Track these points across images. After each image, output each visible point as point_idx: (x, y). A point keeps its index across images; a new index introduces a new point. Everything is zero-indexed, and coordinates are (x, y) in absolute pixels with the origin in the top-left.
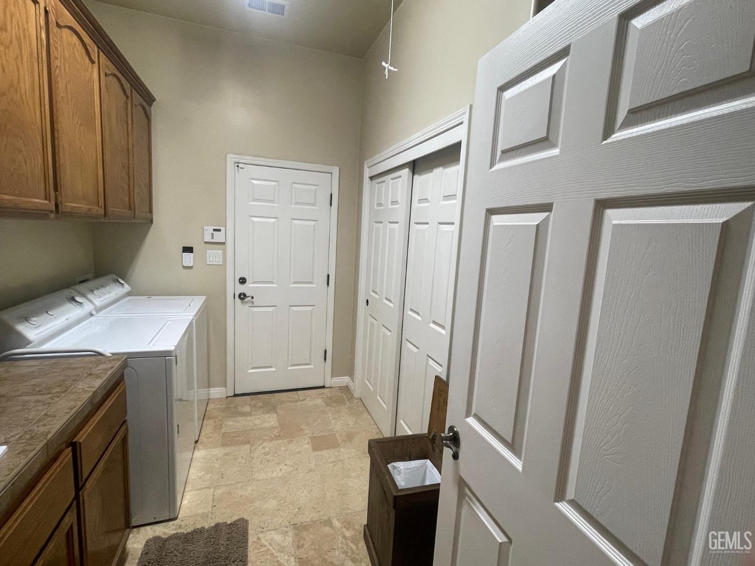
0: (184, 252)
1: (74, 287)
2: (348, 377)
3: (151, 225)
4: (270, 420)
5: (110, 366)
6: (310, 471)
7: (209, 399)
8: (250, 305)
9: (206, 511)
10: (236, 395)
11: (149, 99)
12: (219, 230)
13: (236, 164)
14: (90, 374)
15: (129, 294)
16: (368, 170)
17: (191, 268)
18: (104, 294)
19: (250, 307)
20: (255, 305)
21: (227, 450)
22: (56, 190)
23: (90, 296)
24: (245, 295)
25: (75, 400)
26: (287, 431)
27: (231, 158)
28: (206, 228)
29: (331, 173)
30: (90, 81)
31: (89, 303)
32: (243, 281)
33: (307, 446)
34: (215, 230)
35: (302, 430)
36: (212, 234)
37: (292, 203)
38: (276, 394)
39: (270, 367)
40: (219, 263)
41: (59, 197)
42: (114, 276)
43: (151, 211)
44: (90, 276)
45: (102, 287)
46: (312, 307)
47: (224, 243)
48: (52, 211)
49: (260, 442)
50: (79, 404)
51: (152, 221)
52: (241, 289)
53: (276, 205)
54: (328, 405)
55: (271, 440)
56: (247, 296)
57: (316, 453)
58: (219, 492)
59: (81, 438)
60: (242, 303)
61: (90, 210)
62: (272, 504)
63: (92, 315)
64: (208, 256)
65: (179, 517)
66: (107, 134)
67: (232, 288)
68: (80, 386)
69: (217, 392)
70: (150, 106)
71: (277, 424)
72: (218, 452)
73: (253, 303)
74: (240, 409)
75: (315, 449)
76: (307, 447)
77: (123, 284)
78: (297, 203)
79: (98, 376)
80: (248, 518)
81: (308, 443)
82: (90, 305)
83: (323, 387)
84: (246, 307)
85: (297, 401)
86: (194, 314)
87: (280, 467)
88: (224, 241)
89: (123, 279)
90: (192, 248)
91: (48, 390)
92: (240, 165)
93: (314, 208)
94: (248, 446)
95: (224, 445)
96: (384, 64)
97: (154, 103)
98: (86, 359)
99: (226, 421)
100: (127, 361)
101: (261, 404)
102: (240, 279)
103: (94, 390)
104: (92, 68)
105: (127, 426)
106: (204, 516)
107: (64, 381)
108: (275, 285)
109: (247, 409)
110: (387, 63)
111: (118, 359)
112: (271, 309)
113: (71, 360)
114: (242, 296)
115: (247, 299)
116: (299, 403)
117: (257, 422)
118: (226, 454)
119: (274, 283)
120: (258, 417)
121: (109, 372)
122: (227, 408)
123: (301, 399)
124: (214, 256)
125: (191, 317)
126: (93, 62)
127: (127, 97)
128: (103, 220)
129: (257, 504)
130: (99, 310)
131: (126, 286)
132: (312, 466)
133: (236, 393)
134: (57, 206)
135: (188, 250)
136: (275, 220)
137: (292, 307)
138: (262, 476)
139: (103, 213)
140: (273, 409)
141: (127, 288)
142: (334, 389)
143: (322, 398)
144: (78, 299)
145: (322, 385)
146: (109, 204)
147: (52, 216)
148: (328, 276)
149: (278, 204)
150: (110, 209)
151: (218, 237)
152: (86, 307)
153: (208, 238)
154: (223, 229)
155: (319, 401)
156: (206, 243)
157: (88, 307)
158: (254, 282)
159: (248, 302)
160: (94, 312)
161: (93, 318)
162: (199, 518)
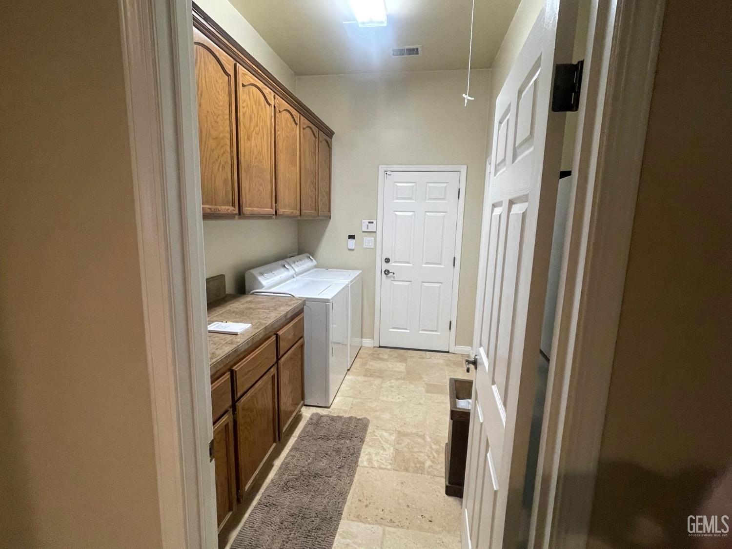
0: (349, 239)
1: (285, 260)
2: (470, 347)
3: (329, 220)
4: (400, 367)
5: (296, 302)
6: (419, 404)
7: (361, 346)
8: (392, 279)
9: (346, 409)
10: (380, 347)
11: (330, 134)
12: (372, 223)
13: (386, 172)
14: (287, 305)
15: (316, 267)
16: (489, 166)
17: (353, 250)
18: (301, 265)
19: (392, 280)
20: (396, 279)
21: (366, 379)
22: (276, 203)
23: (293, 265)
24: (388, 271)
25: (278, 314)
26: (411, 376)
27: (382, 168)
28: (363, 221)
29: (460, 172)
30: (295, 136)
31: (292, 269)
32: (387, 260)
33: (423, 388)
34: (369, 222)
35: (422, 378)
36: (368, 225)
37: (426, 199)
38: (409, 351)
39: (406, 329)
40: (371, 247)
41: (277, 207)
42: (308, 255)
43: (329, 211)
44: (296, 253)
45: (300, 260)
46: (440, 284)
47: (375, 232)
48: (274, 215)
49: (390, 379)
50: (280, 315)
51: (330, 218)
52: (386, 266)
53: (414, 201)
54: (447, 365)
55: (397, 379)
56: (390, 272)
57: (427, 394)
58: (356, 401)
59: (280, 333)
60: (387, 277)
61: (292, 212)
62: (387, 416)
63: (294, 277)
64: (364, 242)
65: (331, 407)
66: (303, 166)
67: (380, 265)
68: (282, 308)
69: (368, 343)
70: (331, 138)
71: (404, 370)
72: (361, 379)
73: (394, 277)
74: (381, 356)
75: (427, 392)
76: (423, 390)
77: (312, 260)
78: (430, 199)
79: (290, 306)
80: (370, 419)
81: (424, 387)
82: (293, 271)
83: (448, 352)
84: (389, 281)
85: (423, 358)
86: (350, 281)
87: (399, 397)
88: (375, 231)
89: (313, 257)
90: (354, 236)
91: (268, 308)
92: (388, 173)
93: (444, 201)
94: (381, 379)
95: (365, 375)
96: (464, 95)
97: (334, 136)
98: (286, 298)
99: (370, 361)
100: (305, 301)
101: (396, 355)
102: (386, 259)
103: (287, 311)
104: (296, 128)
105: (304, 340)
106: (345, 411)
107: (275, 306)
108: (411, 265)
109: (386, 357)
110: (466, 95)
111: (301, 300)
112: (407, 283)
113: (280, 298)
114: (387, 272)
115: (390, 275)
116: (426, 360)
117: (391, 366)
118: (365, 381)
119: (410, 263)
120: (392, 363)
121: (295, 305)
122: (372, 354)
123: (428, 357)
124: (368, 241)
125: (347, 283)
126: (296, 124)
127: (316, 138)
128: (299, 218)
129: (378, 413)
130: (298, 274)
131: (314, 260)
132: (422, 401)
133: (381, 345)
134: (276, 211)
135: (352, 237)
136: (412, 213)
137: (424, 283)
138: (385, 399)
139: (299, 214)
140: (403, 360)
141: (314, 262)
142: (457, 356)
143: (444, 360)
144: (286, 266)
145: (447, 350)
146: (303, 208)
147: (274, 217)
148: (454, 259)
149: (415, 200)
150: (303, 211)
151: (372, 228)
152: (291, 271)
153: (364, 229)
154: (374, 221)
155: (441, 362)
156: (364, 232)
157: (292, 272)
158: (396, 262)
159: (391, 277)
160: (295, 276)
161: (294, 279)
162: (342, 411)
